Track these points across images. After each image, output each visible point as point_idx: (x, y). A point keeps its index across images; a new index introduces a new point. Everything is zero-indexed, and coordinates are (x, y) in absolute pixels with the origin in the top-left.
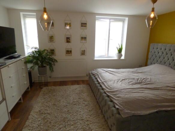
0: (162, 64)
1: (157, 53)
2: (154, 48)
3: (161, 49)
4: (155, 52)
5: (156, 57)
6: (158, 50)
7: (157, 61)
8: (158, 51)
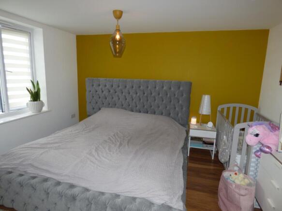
0: (111, 107)
1: (99, 92)
2: (93, 85)
3: (106, 86)
4: (97, 91)
5: (100, 98)
6: (101, 87)
7: (103, 104)
8: (102, 89)
